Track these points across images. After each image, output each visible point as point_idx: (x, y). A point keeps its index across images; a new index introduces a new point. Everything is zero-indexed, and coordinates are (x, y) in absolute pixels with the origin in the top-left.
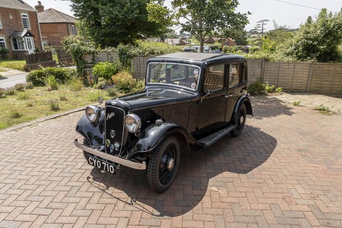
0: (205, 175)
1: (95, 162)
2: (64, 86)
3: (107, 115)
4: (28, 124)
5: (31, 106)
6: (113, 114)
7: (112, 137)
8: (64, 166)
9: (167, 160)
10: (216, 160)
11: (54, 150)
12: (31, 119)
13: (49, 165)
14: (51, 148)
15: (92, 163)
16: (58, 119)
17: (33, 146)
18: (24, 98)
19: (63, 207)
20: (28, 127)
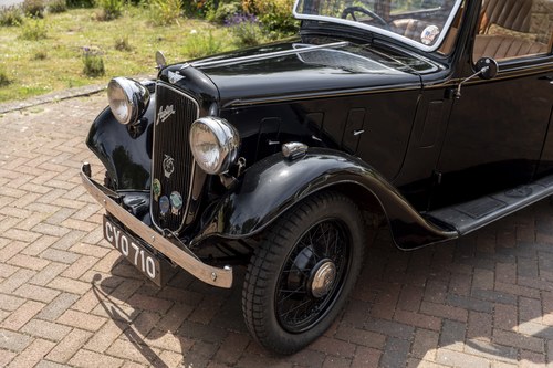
0: (433, 323)
1: (117, 238)
2: (136, 10)
3: (158, 112)
4: (22, 104)
5: (42, 57)
6: (170, 111)
7: (167, 175)
8: (63, 231)
9: (310, 265)
10: (484, 279)
11: (55, 184)
12: (30, 92)
13: (29, 223)
14: (49, 175)
15: (111, 239)
16: (93, 97)
17: (12, 165)
18: (34, 36)
19: (19, 346)
20: (17, 114)
